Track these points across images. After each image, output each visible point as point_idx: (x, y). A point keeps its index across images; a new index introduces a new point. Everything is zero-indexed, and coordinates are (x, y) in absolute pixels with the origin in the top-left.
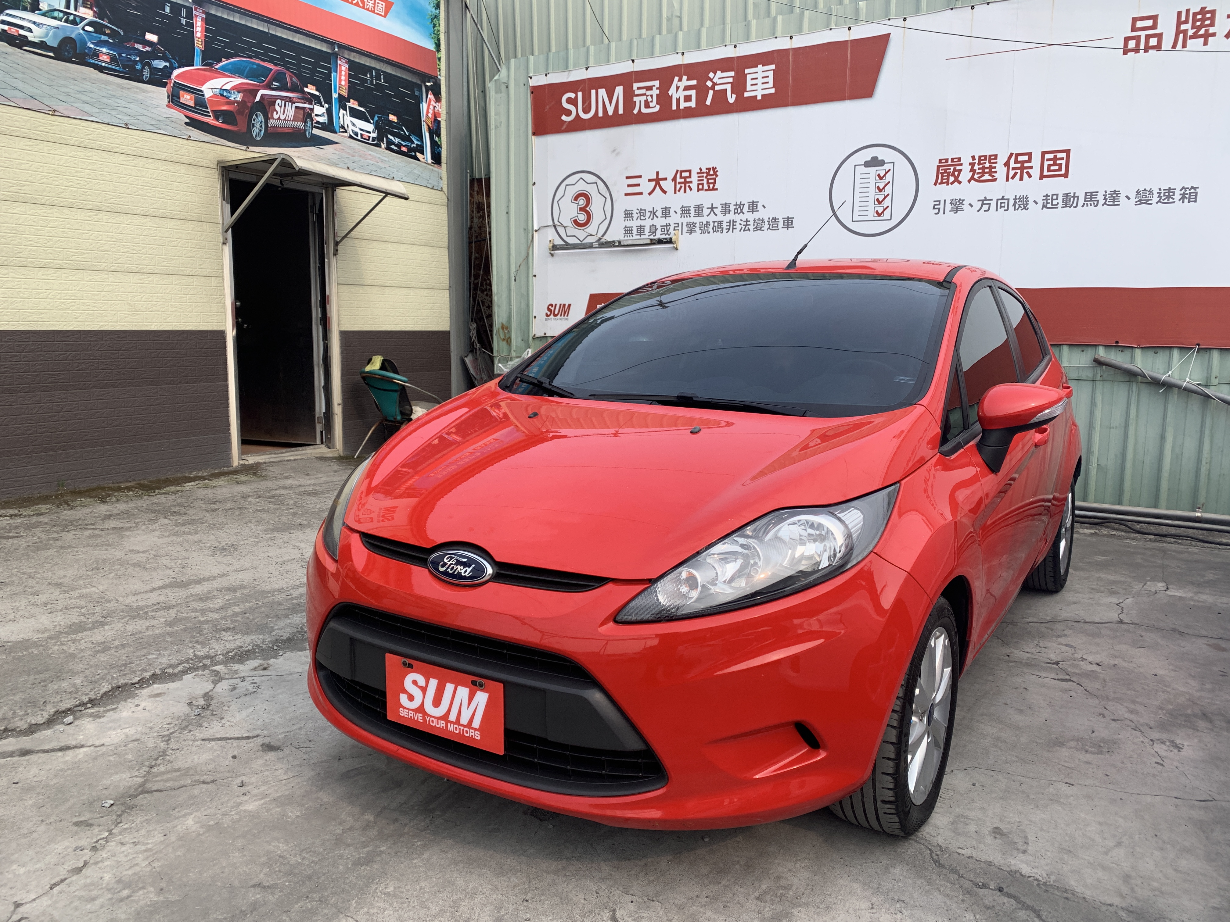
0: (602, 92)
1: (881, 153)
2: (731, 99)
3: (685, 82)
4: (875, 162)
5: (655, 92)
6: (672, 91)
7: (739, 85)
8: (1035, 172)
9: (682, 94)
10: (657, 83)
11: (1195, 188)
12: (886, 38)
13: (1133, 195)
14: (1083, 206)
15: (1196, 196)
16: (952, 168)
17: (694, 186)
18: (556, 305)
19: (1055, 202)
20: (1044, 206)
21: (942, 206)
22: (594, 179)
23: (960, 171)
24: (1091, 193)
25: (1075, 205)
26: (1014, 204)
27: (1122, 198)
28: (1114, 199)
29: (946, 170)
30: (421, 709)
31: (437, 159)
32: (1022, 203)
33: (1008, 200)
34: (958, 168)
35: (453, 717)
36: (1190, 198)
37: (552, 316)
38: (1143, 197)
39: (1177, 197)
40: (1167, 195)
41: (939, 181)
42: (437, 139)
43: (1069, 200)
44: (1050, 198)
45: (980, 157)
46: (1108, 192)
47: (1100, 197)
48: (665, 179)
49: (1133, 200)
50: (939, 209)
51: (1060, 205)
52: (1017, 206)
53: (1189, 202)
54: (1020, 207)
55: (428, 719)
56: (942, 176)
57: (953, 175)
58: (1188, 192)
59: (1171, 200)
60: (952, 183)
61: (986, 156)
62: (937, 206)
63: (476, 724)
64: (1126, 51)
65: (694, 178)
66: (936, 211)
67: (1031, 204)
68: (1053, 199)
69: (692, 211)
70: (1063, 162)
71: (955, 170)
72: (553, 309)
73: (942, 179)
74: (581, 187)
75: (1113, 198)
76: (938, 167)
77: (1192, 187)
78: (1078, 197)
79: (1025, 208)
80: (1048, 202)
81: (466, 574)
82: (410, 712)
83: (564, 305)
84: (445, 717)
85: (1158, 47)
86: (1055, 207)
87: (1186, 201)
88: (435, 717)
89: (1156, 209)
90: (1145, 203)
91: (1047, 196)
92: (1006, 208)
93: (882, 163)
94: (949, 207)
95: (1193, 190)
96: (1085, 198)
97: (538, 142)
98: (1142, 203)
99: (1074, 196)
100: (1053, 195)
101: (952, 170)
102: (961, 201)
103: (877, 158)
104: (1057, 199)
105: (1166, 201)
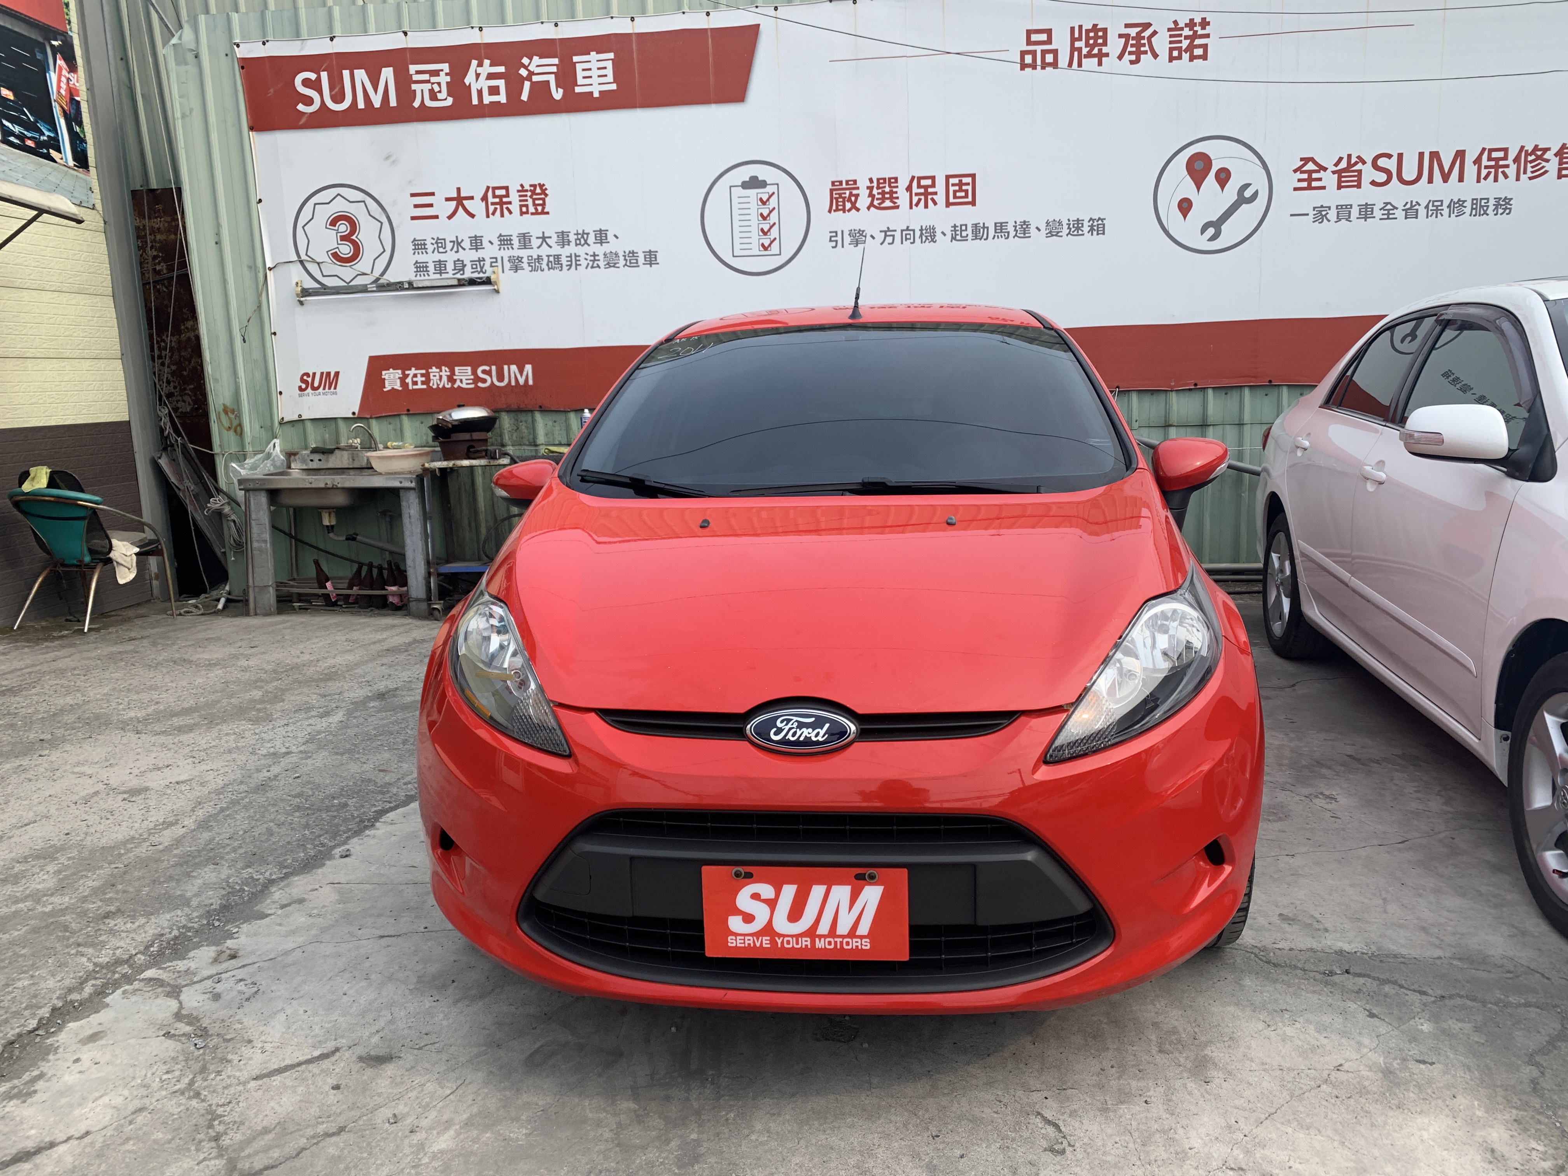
0: (361, 75)
1: (762, 172)
2: (558, 94)
3: (487, 68)
4: (754, 183)
5: (444, 79)
6: (469, 79)
7: (566, 76)
8: (941, 198)
9: (484, 84)
10: (445, 67)
11: (1102, 220)
12: (754, 30)
13: (1043, 227)
14: (994, 238)
15: (1104, 227)
16: (848, 192)
17: (515, 207)
18: (314, 374)
19: (964, 234)
20: (953, 238)
21: (839, 238)
22: (360, 196)
23: (857, 196)
24: (1001, 223)
25: (985, 237)
26: (921, 235)
27: (1033, 229)
28: (1025, 231)
29: (840, 194)
30: (768, 930)
31: (81, 160)
32: (929, 234)
33: (914, 231)
34: (855, 192)
35: (824, 928)
36: (1098, 231)
37: (309, 390)
38: (1053, 230)
39: (1086, 228)
40: (1076, 227)
41: (834, 207)
42: (78, 129)
43: (979, 231)
44: (959, 228)
45: (878, 180)
46: (1018, 223)
47: (1010, 228)
48: (472, 198)
49: (1044, 232)
50: (836, 241)
51: (970, 237)
52: (924, 238)
53: (1098, 234)
54: (927, 239)
55: (779, 941)
56: (837, 202)
57: (849, 200)
58: (1095, 223)
59: (1080, 232)
60: (849, 210)
61: (884, 179)
62: (834, 237)
63: (864, 928)
64: (1023, 66)
65: (514, 197)
66: (834, 244)
67: (939, 236)
68: (961, 231)
69: (516, 242)
70: (969, 188)
71: (851, 194)
72: (310, 380)
73: (837, 205)
74: (339, 206)
75: (1023, 229)
76: (831, 191)
77: (1099, 219)
78: (988, 228)
79: (932, 240)
80: (957, 233)
81: (820, 738)
82: (747, 938)
83: (329, 374)
84: (811, 932)
85: (1055, 65)
86: (964, 239)
87: (1095, 233)
88: (792, 936)
89: (1066, 241)
90: (1056, 235)
91: (955, 226)
92: (912, 240)
93: (763, 184)
94: (847, 239)
95: (1100, 222)
96: (996, 229)
97: (260, 142)
98: (1053, 235)
99: (984, 227)
100: (961, 226)
101: (847, 195)
102: (861, 232)
103: (757, 177)
104: (966, 230)
105: (1075, 233)
